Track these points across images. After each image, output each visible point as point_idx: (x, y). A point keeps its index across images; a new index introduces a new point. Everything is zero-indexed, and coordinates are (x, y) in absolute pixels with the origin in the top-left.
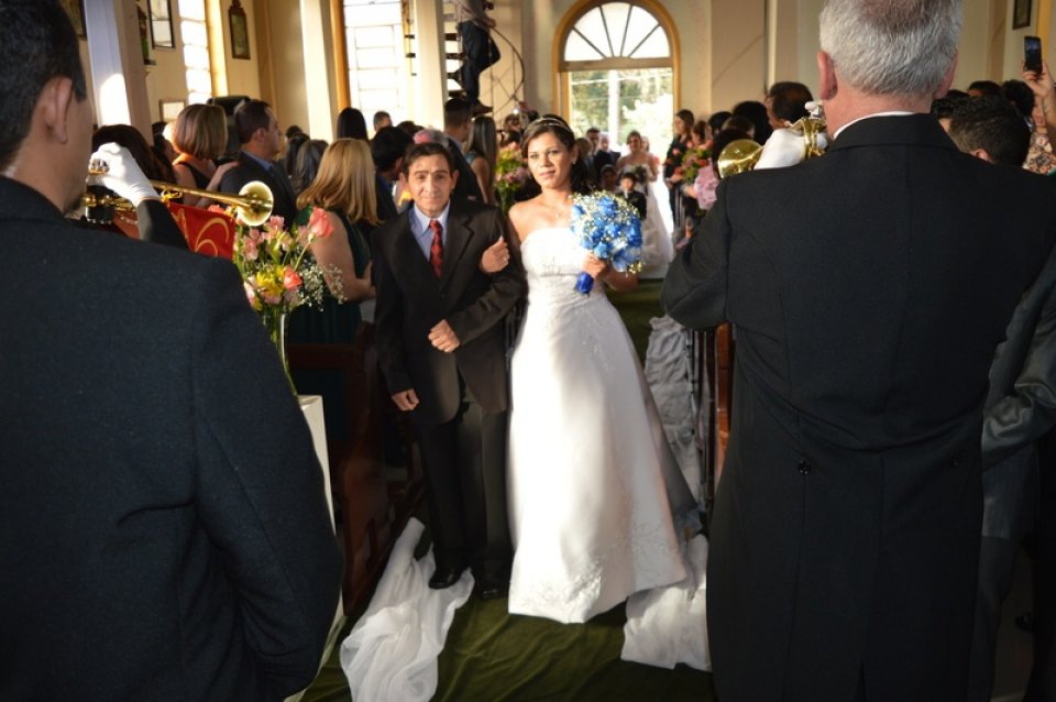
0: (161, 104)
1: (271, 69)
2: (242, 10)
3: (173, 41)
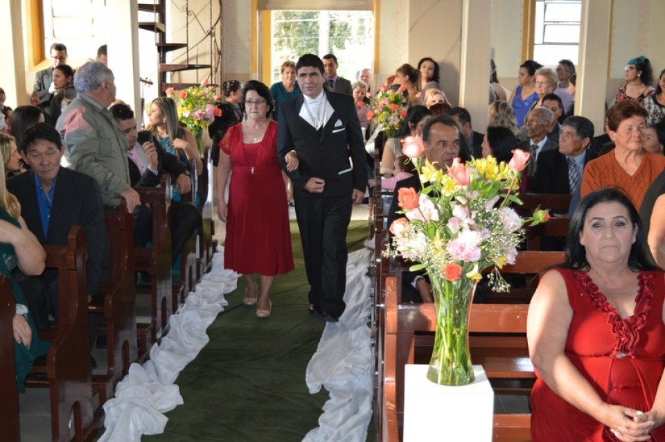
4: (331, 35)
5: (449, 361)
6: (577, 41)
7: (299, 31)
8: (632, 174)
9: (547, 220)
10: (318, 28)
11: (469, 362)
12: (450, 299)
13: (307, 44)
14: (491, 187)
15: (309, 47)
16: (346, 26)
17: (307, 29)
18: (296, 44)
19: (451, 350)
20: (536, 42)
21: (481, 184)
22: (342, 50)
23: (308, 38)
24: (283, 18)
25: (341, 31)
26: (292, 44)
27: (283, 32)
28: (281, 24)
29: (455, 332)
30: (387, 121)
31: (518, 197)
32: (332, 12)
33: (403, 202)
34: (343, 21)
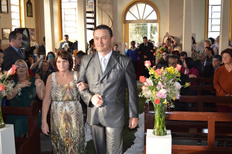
0: (2, 30)
1: (39, 20)
2: (31, 2)
3: (8, 11)
4: (151, 30)
5: (159, 128)
6: (219, 30)
7: (142, 29)
8: (229, 71)
9: (189, 86)
10: (147, 28)
11: (165, 129)
12: (159, 109)
13: (144, 33)
14: (171, 76)
15: (145, 34)
16: (156, 27)
17: (144, 28)
18: (141, 33)
19: (159, 125)
20: (209, 31)
21: (168, 75)
22: (155, 35)
23: (145, 31)
24: (137, 25)
25: (154, 29)
26: (140, 33)
27: (137, 30)
28: (136, 27)
29: (160, 120)
30: (160, 56)
31: (180, 79)
32: (151, 23)
33: (141, 80)
34: (155, 26)
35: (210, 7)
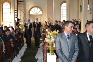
11: (53, 53)
19: (51, 51)
21: (54, 34)
33: (46, 36)
35: (62, 10)
